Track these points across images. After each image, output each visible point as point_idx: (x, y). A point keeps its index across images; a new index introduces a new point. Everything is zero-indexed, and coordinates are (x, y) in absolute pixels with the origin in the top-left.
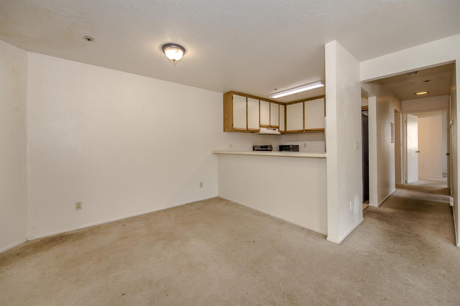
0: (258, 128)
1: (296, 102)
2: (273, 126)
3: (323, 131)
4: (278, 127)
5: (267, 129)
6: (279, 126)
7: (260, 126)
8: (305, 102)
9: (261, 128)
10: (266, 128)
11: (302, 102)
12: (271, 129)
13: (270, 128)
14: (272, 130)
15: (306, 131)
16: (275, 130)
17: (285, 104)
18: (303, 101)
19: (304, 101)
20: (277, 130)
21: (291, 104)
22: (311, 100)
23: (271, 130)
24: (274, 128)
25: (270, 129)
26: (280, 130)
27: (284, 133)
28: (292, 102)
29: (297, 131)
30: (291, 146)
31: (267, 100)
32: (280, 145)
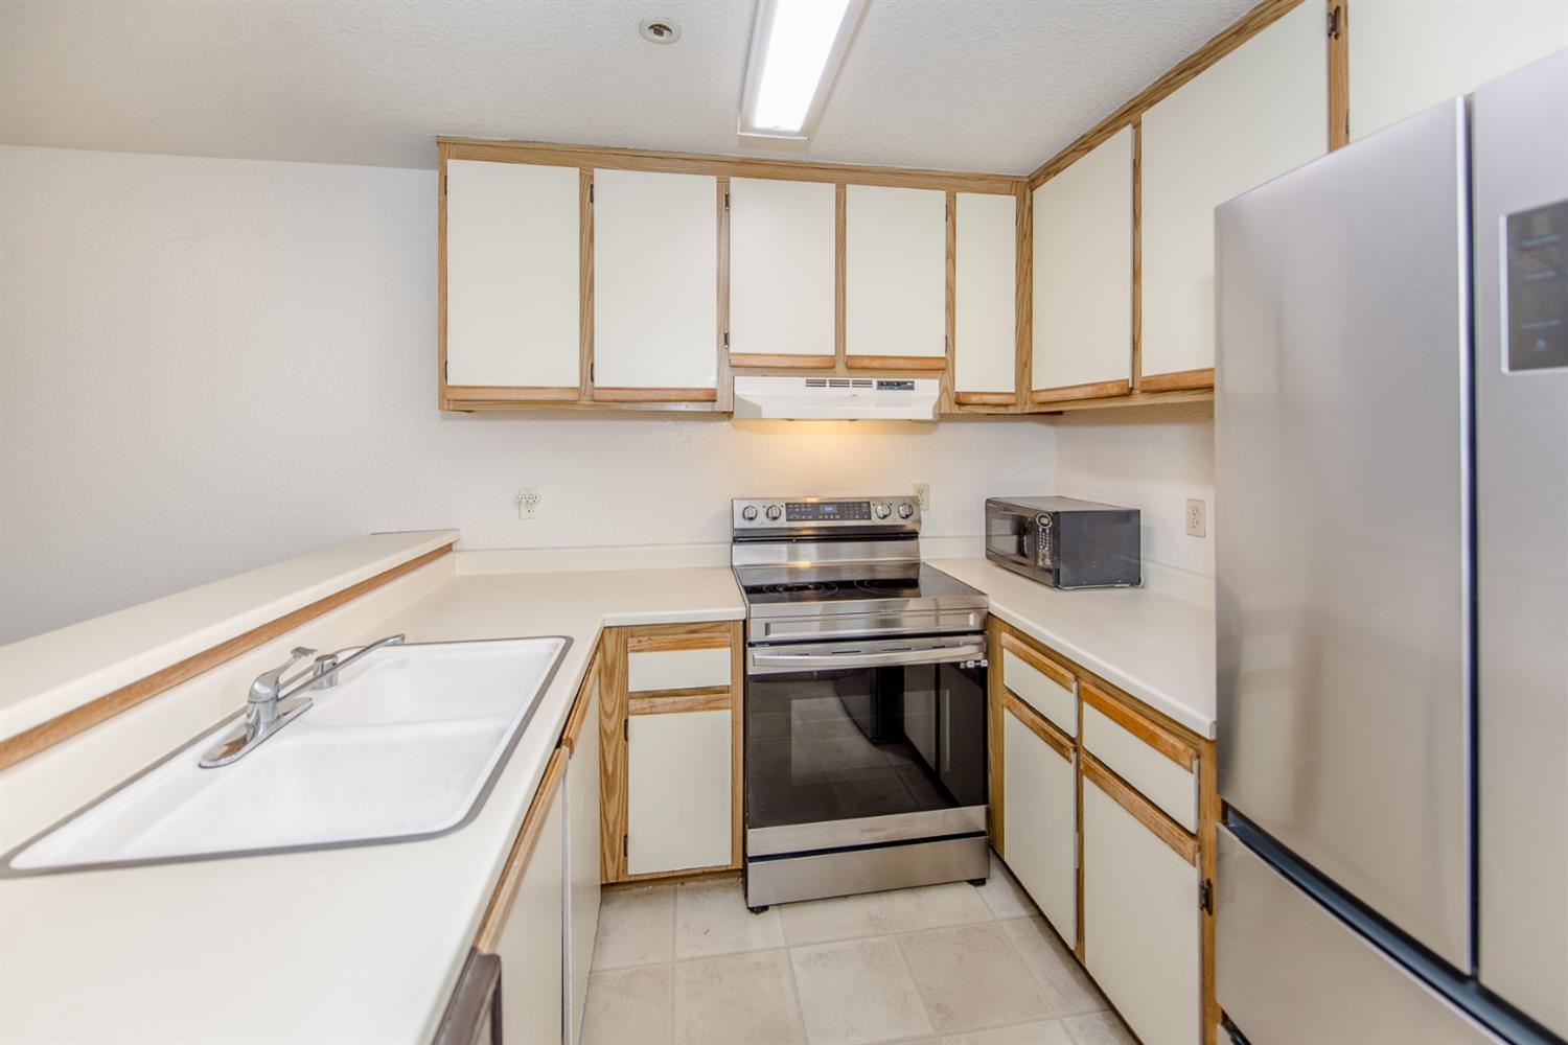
0: (709, 382)
1: (1086, 144)
2: (866, 363)
4: (940, 367)
5: (810, 384)
6: (950, 358)
7: (731, 367)
8: (1146, 115)
9: (738, 380)
10: (801, 381)
11: (1123, 124)
12: (859, 384)
13: (842, 375)
14: (872, 392)
15: (1156, 388)
16: (904, 386)
17: (1026, 185)
18: (1132, 112)
19: (1135, 115)
20: (927, 384)
23: (850, 390)
24: (895, 375)
25: (836, 384)
26: (959, 388)
27: (1002, 410)
28: (1067, 152)
29: (1090, 388)
30: (1045, 521)
31: (816, 173)
32: (988, 501)
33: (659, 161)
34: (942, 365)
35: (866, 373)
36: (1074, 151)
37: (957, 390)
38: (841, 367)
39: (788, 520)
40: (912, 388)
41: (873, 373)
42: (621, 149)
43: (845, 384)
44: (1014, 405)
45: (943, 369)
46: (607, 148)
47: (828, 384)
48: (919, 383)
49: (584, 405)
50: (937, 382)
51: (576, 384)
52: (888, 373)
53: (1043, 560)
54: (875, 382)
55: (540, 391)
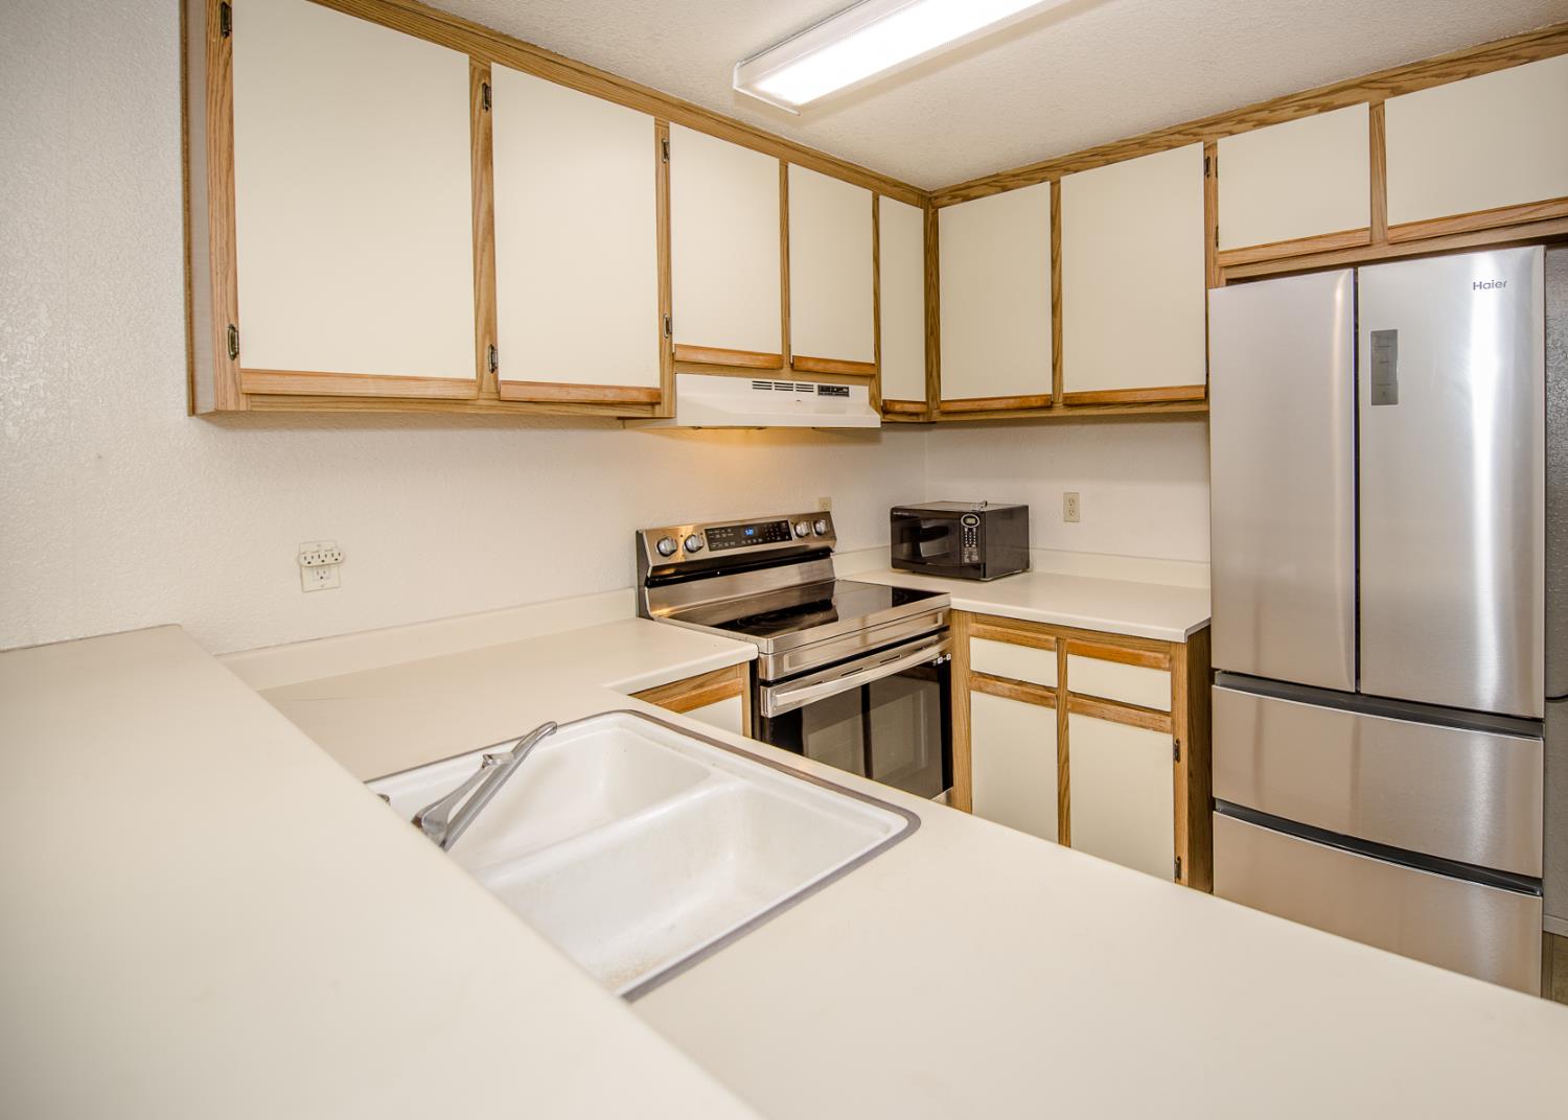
0: (652, 380)
1: (999, 183)
2: (811, 365)
3: (1201, 407)
4: (869, 374)
5: (757, 386)
6: (877, 365)
7: (676, 360)
8: (1063, 179)
9: (683, 379)
10: (748, 382)
11: (1043, 180)
12: (806, 389)
13: (786, 377)
14: (813, 397)
15: (1073, 402)
16: (841, 392)
17: (930, 202)
18: (1050, 171)
19: (1053, 175)
20: (860, 393)
21: (967, 199)
22: (1108, 163)
23: (794, 395)
24: (832, 378)
25: (781, 387)
26: (886, 395)
27: (914, 419)
28: (978, 183)
29: (1012, 401)
30: (969, 521)
31: (757, 141)
32: (893, 510)
33: (579, 75)
34: (871, 371)
35: (808, 376)
36: (985, 184)
37: (883, 397)
38: (786, 369)
39: (711, 550)
40: (847, 394)
41: (815, 377)
42: (528, 44)
43: (788, 388)
44: (923, 414)
45: (872, 376)
46: (507, 37)
47: (773, 387)
48: (853, 389)
49: (481, 407)
50: (867, 388)
51: (473, 376)
52: (829, 378)
53: (969, 557)
54: (816, 385)
55: (413, 383)
